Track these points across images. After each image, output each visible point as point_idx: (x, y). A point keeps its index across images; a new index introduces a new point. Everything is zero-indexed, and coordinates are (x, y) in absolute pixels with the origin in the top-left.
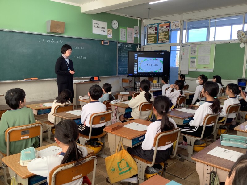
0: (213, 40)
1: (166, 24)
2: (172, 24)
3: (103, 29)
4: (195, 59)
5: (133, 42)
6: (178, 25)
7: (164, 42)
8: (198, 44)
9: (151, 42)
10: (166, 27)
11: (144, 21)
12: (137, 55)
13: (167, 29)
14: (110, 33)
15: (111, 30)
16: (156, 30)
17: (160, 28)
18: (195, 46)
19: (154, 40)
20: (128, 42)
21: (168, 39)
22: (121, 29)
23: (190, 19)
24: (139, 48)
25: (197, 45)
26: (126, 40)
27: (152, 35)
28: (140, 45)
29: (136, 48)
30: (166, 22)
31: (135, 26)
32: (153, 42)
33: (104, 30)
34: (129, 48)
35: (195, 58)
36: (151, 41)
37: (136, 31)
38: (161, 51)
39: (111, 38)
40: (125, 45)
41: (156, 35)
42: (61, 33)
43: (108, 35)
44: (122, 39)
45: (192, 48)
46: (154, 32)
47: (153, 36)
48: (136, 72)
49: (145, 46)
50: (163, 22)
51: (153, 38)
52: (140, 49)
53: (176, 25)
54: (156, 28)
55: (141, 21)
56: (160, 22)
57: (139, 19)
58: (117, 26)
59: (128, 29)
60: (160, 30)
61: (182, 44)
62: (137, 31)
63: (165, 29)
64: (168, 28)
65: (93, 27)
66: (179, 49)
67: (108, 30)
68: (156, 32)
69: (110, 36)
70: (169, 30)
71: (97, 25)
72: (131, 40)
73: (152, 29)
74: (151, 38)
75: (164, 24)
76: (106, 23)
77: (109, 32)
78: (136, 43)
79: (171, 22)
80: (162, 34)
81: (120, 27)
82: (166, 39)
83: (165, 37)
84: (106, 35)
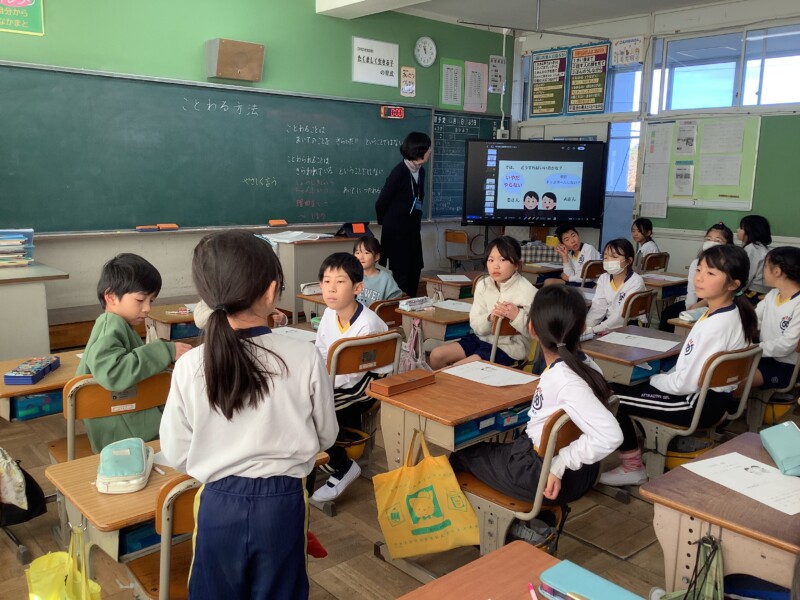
0: (755, 103)
1: (598, 47)
2: (615, 49)
3: (385, 68)
4: (692, 167)
5: (483, 110)
6: (637, 50)
7: (588, 107)
8: (701, 116)
9: (545, 110)
10: (594, 59)
11: (522, 39)
12: (494, 152)
13: (598, 67)
14: (408, 79)
15: (412, 71)
16: (561, 69)
17: (575, 61)
18: (690, 123)
19: (553, 102)
20: (468, 108)
21: (600, 99)
22: (445, 67)
23: (677, 32)
24: (502, 128)
25: (699, 121)
26: (463, 103)
27: (546, 84)
28: (508, 119)
29: (495, 129)
30: (597, 41)
31: (492, 57)
32: (552, 110)
33: (390, 69)
34: (471, 130)
35: (691, 163)
36: (544, 107)
37: (494, 73)
38: (576, 139)
39: (413, 95)
40: (459, 119)
41: (561, 86)
42: (252, 81)
43: (403, 86)
44: (448, 100)
45: (682, 130)
46: (555, 75)
47: (552, 88)
48: (491, 210)
49: (523, 124)
50: (586, 41)
51: (552, 95)
52: (507, 132)
53: (628, 53)
54: (563, 61)
55: (511, 40)
56: (576, 41)
57: (505, 31)
58: (434, 57)
59: (470, 66)
60: (574, 71)
61: (649, 115)
62: (499, 73)
63: (592, 64)
64: (603, 63)
65: (355, 59)
66: (638, 134)
67: (403, 69)
68: (563, 74)
69: (409, 90)
70: (604, 67)
71: (367, 54)
72: (476, 104)
73: (550, 66)
74: (543, 96)
75: (590, 49)
76: (397, 46)
77: (405, 75)
78: (493, 112)
79: (614, 42)
80: (581, 82)
81: (442, 59)
82: (593, 100)
83: (592, 91)
84: (397, 85)
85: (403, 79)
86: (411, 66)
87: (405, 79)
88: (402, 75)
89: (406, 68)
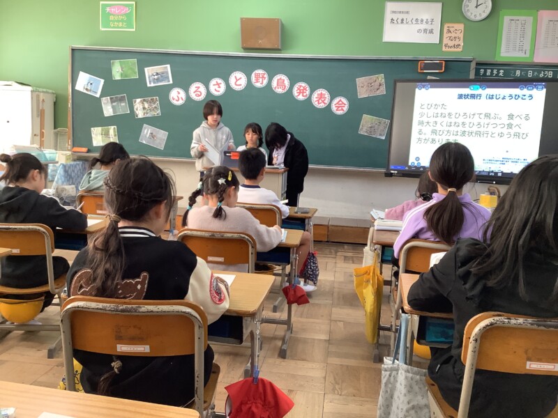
3: (423, 26)
15: (461, 27)
20: (539, 59)
22: (506, 19)
33: (429, 27)
39: (460, 49)
40: (525, 71)
43: (445, 41)
59: (547, 15)
65: (388, 21)
67: (447, 26)
76: (440, 5)
77: (449, 31)
81: (502, 12)
84: (438, 42)
85: (445, 35)
86: (458, 22)
87: (450, 35)
88: (445, 31)
89: (450, 25)
